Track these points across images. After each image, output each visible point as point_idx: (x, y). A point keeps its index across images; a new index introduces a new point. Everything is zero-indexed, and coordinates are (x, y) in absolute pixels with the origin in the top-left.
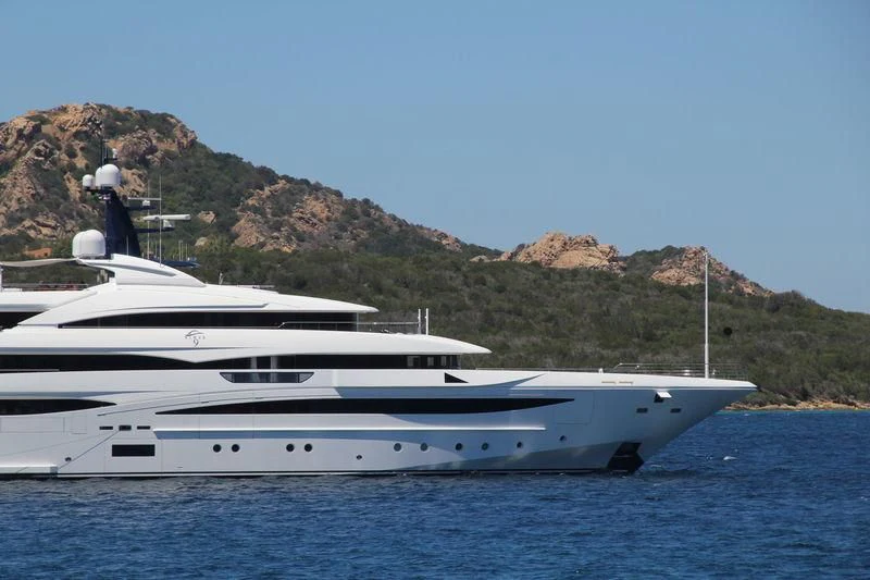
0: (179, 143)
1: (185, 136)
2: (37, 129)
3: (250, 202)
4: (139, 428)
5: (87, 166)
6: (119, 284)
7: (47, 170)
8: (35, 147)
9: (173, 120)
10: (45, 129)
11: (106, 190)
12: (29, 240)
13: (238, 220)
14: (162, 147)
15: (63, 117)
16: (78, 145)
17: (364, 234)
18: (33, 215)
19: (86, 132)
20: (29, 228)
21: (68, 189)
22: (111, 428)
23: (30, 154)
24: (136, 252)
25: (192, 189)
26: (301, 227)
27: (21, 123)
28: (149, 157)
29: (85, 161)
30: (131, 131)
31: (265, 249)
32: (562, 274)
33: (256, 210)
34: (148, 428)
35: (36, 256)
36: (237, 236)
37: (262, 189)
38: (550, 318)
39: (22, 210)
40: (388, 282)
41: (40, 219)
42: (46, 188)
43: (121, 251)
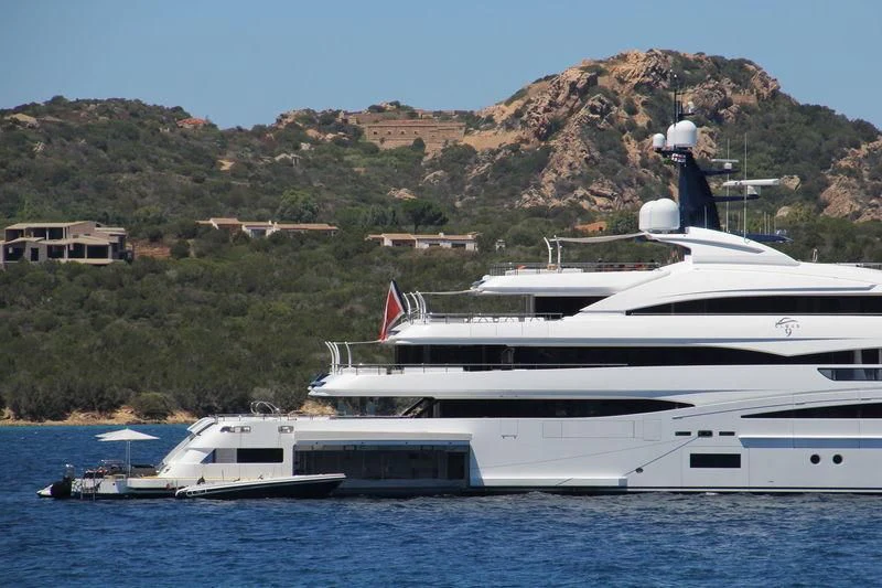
0: (758, 95)
1: (766, 85)
2: (592, 81)
3: (843, 163)
4: (721, 434)
5: (649, 124)
6: (694, 263)
7: (603, 130)
8: (590, 103)
9: (752, 67)
10: (602, 81)
12: (582, 212)
13: (828, 185)
14: (737, 99)
15: (623, 67)
16: (639, 99)
18: (587, 182)
19: (648, 83)
20: (582, 198)
21: (627, 152)
22: (689, 434)
23: (583, 111)
24: (715, 225)
25: (773, 149)
27: (574, 75)
28: (722, 112)
29: (647, 119)
30: (701, 81)
31: (861, 220)
33: (850, 173)
34: (732, 434)
35: (590, 230)
36: (826, 204)
37: (858, 147)
39: (573, 177)
41: (595, 188)
42: (602, 151)
43: (699, 224)
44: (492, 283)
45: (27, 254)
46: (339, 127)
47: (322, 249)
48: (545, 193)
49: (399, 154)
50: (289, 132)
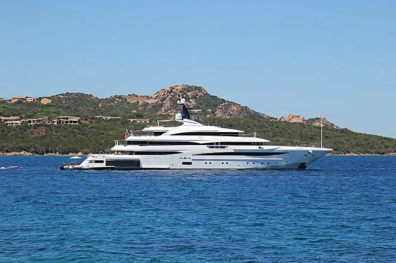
0: (203, 93)
1: (205, 92)
2: (172, 90)
3: (219, 107)
4: (188, 158)
6: (184, 126)
7: (174, 100)
8: (171, 94)
9: (202, 88)
10: (173, 90)
11: (182, 104)
12: (169, 115)
13: (216, 111)
14: (199, 94)
15: (177, 88)
16: (180, 94)
17: (246, 114)
18: (170, 110)
19: (182, 91)
20: (170, 113)
22: (182, 158)
23: (170, 96)
24: (189, 118)
25: (206, 104)
26: (231, 112)
27: (168, 89)
28: (197, 97)
30: (193, 91)
31: (223, 118)
32: (292, 124)
33: (221, 109)
34: (190, 158)
35: (171, 119)
36: (216, 115)
37: (222, 104)
38: (289, 134)
39: (168, 109)
40: (251, 125)
41: (172, 111)
42: (173, 104)
43: (185, 118)
44: (146, 129)
45: (61, 122)
46: (122, 99)
47: (119, 122)
48: (162, 111)
49: (134, 104)
50: (112, 99)
